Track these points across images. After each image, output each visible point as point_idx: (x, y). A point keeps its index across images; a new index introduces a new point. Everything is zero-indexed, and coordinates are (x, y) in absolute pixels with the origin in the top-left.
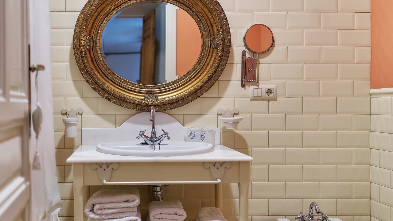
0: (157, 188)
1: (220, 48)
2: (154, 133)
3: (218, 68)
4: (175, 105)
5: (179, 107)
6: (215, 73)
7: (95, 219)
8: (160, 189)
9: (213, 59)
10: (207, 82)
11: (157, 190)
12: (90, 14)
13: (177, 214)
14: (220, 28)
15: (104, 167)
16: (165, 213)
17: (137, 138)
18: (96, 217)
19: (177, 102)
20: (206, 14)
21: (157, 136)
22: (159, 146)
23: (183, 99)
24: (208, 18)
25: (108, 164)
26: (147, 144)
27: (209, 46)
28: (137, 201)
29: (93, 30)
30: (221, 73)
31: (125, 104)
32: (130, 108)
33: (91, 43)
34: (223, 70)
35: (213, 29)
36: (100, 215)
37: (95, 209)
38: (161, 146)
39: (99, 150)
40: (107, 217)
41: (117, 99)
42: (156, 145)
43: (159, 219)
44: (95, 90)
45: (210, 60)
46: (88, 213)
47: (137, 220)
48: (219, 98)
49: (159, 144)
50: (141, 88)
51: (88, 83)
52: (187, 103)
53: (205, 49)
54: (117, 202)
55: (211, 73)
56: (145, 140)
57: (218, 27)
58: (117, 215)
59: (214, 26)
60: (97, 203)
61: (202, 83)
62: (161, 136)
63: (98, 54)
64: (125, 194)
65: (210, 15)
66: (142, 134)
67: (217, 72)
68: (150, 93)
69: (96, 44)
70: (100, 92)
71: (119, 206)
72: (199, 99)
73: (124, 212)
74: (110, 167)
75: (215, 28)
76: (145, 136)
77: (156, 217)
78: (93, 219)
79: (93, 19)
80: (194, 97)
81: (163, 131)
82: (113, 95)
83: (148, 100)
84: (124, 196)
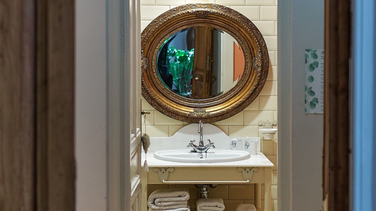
0: (204, 188)
1: (259, 69)
2: (202, 142)
3: (258, 86)
4: (220, 118)
5: (224, 119)
6: (255, 90)
7: (156, 209)
8: (206, 189)
9: (253, 78)
10: (248, 99)
11: (204, 190)
12: (147, 40)
13: (217, 206)
14: (260, 52)
15: (163, 170)
16: (208, 205)
17: (187, 146)
18: (157, 208)
19: (222, 115)
20: (248, 39)
21: (205, 145)
22: (206, 153)
23: (228, 113)
24: (250, 42)
25: (166, 168)
26: (196, 152)
27: (250, 66)
28: (187, 197)
29: (149, 52)
30: (260, 90)
31: (177, 116)
32: (182, 121)
33: (148, 64)
34: (262, 88)
35: (253, 52)
36: (159, 206)
37: (155, 202)
38: (207, 154)
39: (156, 157)
40: (165, 208)
41: (170, 113)
42: (203, 153)
43: (204, 210)
44: (151, 104)
45: (251, 79)
46: (151, 205)
47: (187, 210)
48: (260, 111)
49: (206, 152)
50: (191, 103)
51: (145, 98)
52: (231, 116)
53: (247, 68)
54: (172, 197)
55: (252, 91)
56: (194, 149)
57: (258, 51)
58: (172, 206)
59: (255, 49)
60: (157, 197)
61: (244, 99)
62: (208, 146)
63: (153, 72)
64: (178, 191)
65: (251, 40)
66: (192, 143)
67: (257, 89)
68: (199, 107)
69: (152, 64)
70: (155, 106)
71: (174, 199)
72: (242, 112)
73: (177, 204)
74: (168, 170)
75: (255, 52)
76: (194, 146)
77: (202, 209)
78: (154, 209)
79: (150, 43)
80: (236, 111)
81: (210, 141)
82: (167, 109)
83: (197, 114)
84: (178, 192)
